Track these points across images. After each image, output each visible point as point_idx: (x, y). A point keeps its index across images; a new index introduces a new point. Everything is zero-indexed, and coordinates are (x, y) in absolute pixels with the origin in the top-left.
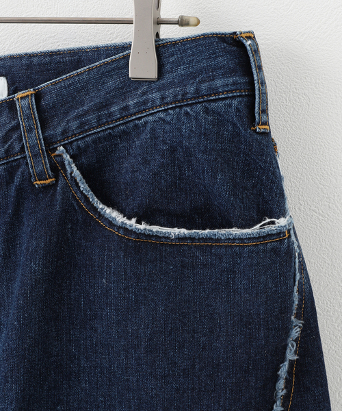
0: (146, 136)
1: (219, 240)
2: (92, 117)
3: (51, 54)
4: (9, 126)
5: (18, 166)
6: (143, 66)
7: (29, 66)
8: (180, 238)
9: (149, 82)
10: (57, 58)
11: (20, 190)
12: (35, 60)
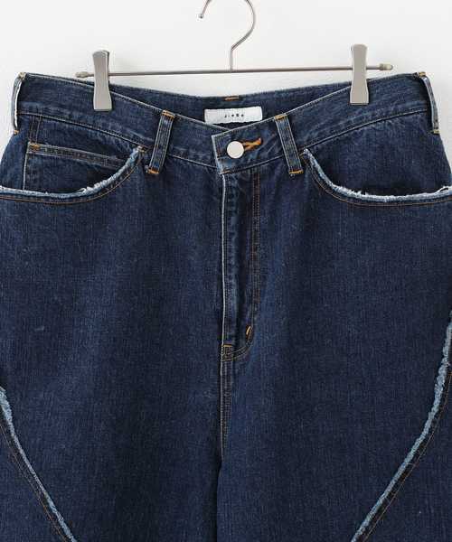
0: (363, 139)
1: (415, 201)
2: (327, 129)
3: (294, 91)
4: (270, 138)
5: (277, 163)
6: (359, 96)
7: (279, 99)
8: (390, 202)
9: (363, 106)
10: (298, 93)
11: (279, 178)
12: (283, 95)
